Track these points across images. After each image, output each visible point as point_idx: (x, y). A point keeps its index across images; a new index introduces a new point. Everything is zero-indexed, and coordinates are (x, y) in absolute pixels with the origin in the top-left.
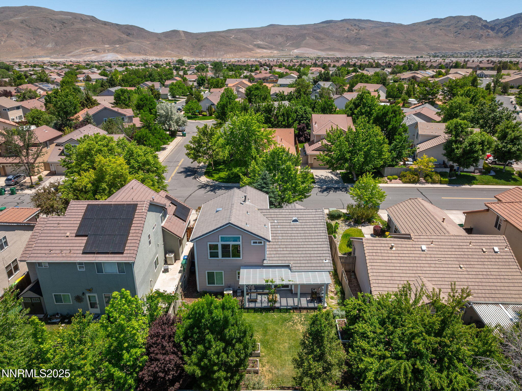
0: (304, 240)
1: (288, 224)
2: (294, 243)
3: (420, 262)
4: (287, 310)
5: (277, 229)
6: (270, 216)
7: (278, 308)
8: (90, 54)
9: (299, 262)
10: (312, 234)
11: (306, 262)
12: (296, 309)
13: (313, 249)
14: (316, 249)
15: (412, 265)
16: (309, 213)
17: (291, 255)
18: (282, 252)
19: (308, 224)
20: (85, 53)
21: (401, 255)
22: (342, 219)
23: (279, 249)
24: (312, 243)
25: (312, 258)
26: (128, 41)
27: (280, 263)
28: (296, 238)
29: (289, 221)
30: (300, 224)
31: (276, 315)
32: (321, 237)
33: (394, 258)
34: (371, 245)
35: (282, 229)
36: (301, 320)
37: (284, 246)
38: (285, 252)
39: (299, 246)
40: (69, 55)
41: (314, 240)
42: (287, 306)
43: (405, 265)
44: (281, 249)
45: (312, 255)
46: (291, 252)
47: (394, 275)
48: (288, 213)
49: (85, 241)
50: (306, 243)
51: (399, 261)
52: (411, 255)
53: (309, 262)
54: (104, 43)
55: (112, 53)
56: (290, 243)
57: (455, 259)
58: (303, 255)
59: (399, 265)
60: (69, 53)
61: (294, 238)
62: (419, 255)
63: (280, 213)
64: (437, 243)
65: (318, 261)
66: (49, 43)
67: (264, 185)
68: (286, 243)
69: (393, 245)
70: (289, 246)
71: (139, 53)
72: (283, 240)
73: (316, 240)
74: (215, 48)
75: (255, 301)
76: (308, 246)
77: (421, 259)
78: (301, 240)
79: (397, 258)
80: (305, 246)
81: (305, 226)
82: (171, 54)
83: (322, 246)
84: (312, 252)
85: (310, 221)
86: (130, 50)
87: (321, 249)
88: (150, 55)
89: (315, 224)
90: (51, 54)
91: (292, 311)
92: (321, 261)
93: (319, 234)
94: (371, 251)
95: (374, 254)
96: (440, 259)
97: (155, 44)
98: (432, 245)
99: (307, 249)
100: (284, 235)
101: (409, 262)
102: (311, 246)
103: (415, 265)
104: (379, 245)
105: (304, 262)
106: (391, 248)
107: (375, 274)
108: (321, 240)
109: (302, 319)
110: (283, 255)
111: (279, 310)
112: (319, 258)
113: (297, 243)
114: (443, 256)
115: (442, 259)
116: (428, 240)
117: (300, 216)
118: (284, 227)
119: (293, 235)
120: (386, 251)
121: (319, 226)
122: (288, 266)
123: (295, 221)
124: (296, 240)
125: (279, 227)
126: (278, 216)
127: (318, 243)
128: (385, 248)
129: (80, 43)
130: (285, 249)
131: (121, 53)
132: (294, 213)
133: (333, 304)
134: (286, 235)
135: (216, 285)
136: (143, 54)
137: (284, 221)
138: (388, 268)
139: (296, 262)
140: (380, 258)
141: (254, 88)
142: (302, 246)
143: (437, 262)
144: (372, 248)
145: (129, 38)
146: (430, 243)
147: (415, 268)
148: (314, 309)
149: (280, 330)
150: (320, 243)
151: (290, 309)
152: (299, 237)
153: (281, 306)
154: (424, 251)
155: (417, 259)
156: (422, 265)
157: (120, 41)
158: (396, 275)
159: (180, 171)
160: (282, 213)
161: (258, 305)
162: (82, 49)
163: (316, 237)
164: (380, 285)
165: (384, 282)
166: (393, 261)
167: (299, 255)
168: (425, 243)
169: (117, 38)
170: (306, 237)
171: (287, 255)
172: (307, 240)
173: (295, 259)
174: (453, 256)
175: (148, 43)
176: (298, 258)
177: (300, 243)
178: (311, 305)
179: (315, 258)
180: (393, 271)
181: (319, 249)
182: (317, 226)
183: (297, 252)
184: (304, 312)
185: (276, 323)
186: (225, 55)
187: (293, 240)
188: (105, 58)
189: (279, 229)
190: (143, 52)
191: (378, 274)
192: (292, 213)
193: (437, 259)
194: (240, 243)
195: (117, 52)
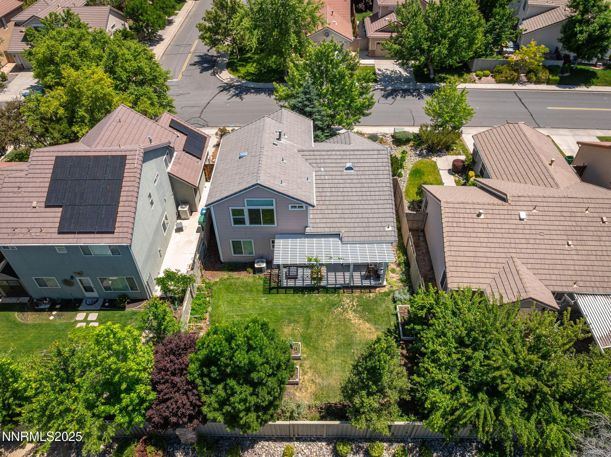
0: (360, 198)
1: (340, 173)
2: (347, 203)
3: (515, 236)
4: (335, 290)
5: (324, 181)
6: (314, 161)
7: (324, 287)
9: (352, 229)
10: (372, 189)
11: (362, 229)
12: (347, 288)
13: (373, 211)
14: (376, 211)
15: (504, 240)
16: (368, 157)
17: (343, 220)
18: (330, 216)
19: (367, 173)
21: (490, 226)
22: (411, 144)
23: (326, 211)
24: (372, 202)
25: (371, 225)
27: (327, 231)
28: (350, 194)
29: (341, 169)
30: (356, 173)
31: (321, 298)
32: (384, 193)
33: (481, 230)
34: (451, 210)
35: (331, 181)
36: (353, 304)
37: (333, 207)
38: (335, 216)
39: (354, 207)
41: (374, 198)
42: (335, 284)
43: (494, 240)
44: (330, 212)
45: (371, 220)
46: (342, 216)
47: (479, 254)
48: (340, 157)
49: (59, 215)
50: (363, 202)
51: (487, 235)
52: (504, 226)
53: (366, 229)
56: (341, 203)
57: (562, 232)
58: (358, 220)
59: (486, 240)
61: (346, 194)
62: (514, 226)
63: (329, 157)
64: (542, 209)
65: (378, 229)
68: (335, 203)
69: (481, 211)
70: (340, 207)
72: (332, 198)
73: (377, 198)
75: (295, 278)
76: (366, 207)
77: (517, 231)
78: (357, 198)
79: (485, 230)
80: (361, 207)
81: (363, 177)
83: (384, 206)
84: (371, 215)
85: (370, 169)
87: (383, 211)
89: (376, 172)
91: (341, 291)
92: (382, 229)
93: (381, 189)
94: (451, 219)
95: (455, 224)
96: (542, 231)
98: (535, 211)
99: (364, 211)
100: (333, 190)
101: (500, 236)
102: (370, 207)
103: (508, 241)
104: (463, 211)
105: (359, 229)
106: (479, 215)
107: (453, 253)
108: (383, 197)
110: (331, 220)
111: (327, 289)
112: (379, 224)
113: (350, 202)
114: (547, 228)
115: (546, 232)
116: (530, 204)
117: (356, 161)
118: (334, 177)
119: (345, 190)
120: (471, 220)
121: (381, 177)
122: (338, 235)
123: (350, 168)
124: (349, 198)
125: (327, 177)
126: (326, 161)
127: (380, 202)
128: (470, 216)
130: (334, 211)
132: (348, 157)
133: (394, 279)
134: (337, 190)
135: (244, 255)
137: (334, 169)
138: (471, 244)
139: (349, 229)
140: (463, 230)
142: (357, 207)
143: (539, 237)
144: (453, 215)
146: (532, 208)
147: (508, 246)
149: (326, 320)
150: (382, 202)
151: (339, 288)
152: (354, 194)
153: (328, 284)
154: (523, 220)
155: (511, 231)
156: (517, 241)
158: (482, 254)
159: (193, 62)
160: (332, 157)
161: (299, 283)
163: (377, 193)
165: (464, 264)
166: (479, 235)
167: (353, 220)
168: (525, 208)
170: (364, 194)
171: (337, 220)
172: (365, 198)
173: (347, 225)
174: (560, 228)
176: (352, 225)
177: (355, 202)
178: (366, 282)
179: (374, 225)
180: (478, 249)
181: (381, 211)
182: (380, 177)
183: (350, 216)
184: (357, 293)
185: (321, 310)
187: (346, 198)
189: (327, 181)
191: (457, 253)
192: (345, 157)
193: (538, 232)
194: (273, 207)
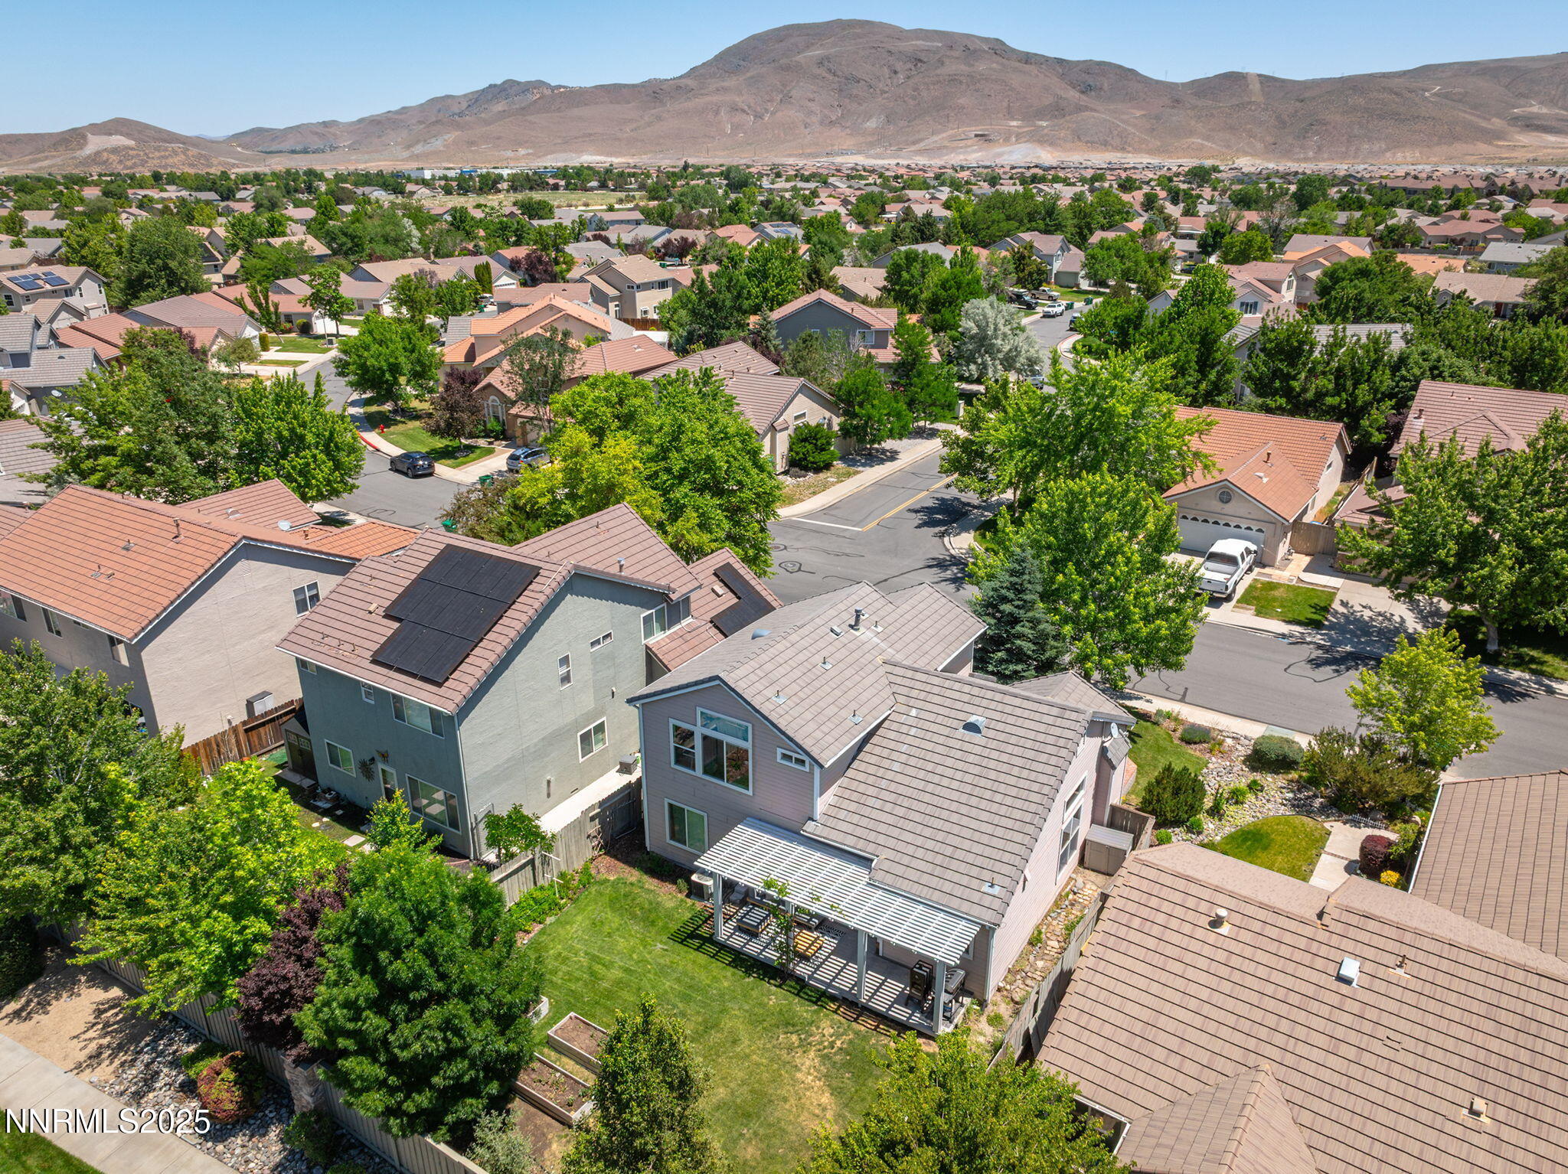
0: (964, 798)
1: (946, 731)
2: (927, 798)
3: (1301, 1017)
4: (821, 997)
5: (903, 738)
6: (905, 691)
7: (800, 980)
8: (967, 146)
9: (906, 860)
10: (1002, 788)
11: (928, 868)
12: (852, 1005)
13: (977, 836)
14: (985, 839)
15: (1257, 1015)
16: (1032, 715)
17: (896, 832)
18: (875, 814)
19: (1010, 749)
20: (955, 144)
21: (1235, 961)
22: (1294, 775)
23: (871, 802)
24: (984, 816)
25: (954, 865)
26: (1080, 109)
27: (849, 843)
28: (945, 782)
29: (955, 724)
30: (983, 741)
31: (775, 996)
32: (1026, 806)
33: (1203, 963)
34: (1145, 885)
35: (917, 742)
36: (834, 1042)
37: (892, 797)
38: (884, 817)
39: (937, 812)
40: (913, 148)
41: (994, 808)
42: (829, 985)
43: (1230, 1004)
44: (878, 804)
45: (959, 854)
46: (901, 823)
47: (1162, 1022)
48: (966, 698)
49: (390, 632)
50: (964, 810)
51: (1213, 982)
52: (1276, 977)
53: (938, 871)
54: (1010, 114)
55: (1029, 145)
56: (915, 794)
57: (1468, 1067)
58: (930, 844)
59: (1205, 994)
60: (914, 143)
61: (936, 779)
62: (1310, 990)
63: (943, 691)
64: (1425, 973)
65: (965, 880)
66: (871, 117)
67: (1011, 595)
68: (901, 790)
69: (1223, 913)
70: (906, 803)
71: (1105, 145)
72: (899, 778)
73: (1003, 810)
74: (1356, 131)
75: (752, 933)
76: (965, 821)
77: (1314, 1006)
78: (955, 796)
79: (1214, 967)
80: (955, 818)
81: (995, 755)
82: (1201, 148)
83: (1009, 835)
84: (967, 845)
85: (1022, 742)
86: (1081, 138)
87: (1000, 844)
88: (1137, 151)
89: (1030, 754)
90: (871, 145)
91: (833, 1006)
92: (975, 884)
93: (1024, 794)
94: (1132, 907)
95: (1136, 923)
96: (1398, 1037)
97: (1158, 118)
98: (1400, 972)
99: (956, 829)
100: (913, 761)
101: (1254, 998)
102: (974, 824)
103: (1271, 1021)
104: (1177, 897)
105: (922, 865)
106: (1217, 922)
107: (1092, 992)
108: (1017, 814)
109: (838, 1043)
110: (871, 824)
111: (801, 986)
112: (975, 871)
113: (936, 800)
114: (1418, 1031)
115: (1409, 1044)
116: (1391, 946)
117: (997, 716)
118: (929, 736)
119: (940, 770)
120: (1187, 928)
121: (1040, 767)
122: (865, 861)
123: (972, 727)
124: (938, 790)
125: (913, 731)
126: (930, 698)
127: (1005, 822)
128: (1191, 916)
129: (948, 116)
130: (888, 807)
131: (1052, 144)
132: (985, 703)
133: (981, 1039)
134: (920, 763)
135: (686, 848)
136: (1116, 149)
137: (940, 719)
138: (1155, 988)
139: (898, 857)
140: (1151, 943)
141: (1352, 270)
142: (945, 814)
143: (1377, 1047)
144: (1144, 898)
145: (1084, 100)
146: (1392, 960)
147: (1263, 1033)
148: (902, 1027)
149: (747, 1042)
150: (1009, 823)
151: (833, 998)
152: (955, 785)
153: (811, 977)
154: (1347, 981)
155: (1294, 999)
156: (1300, 1032)
157: (1057, 110)
158: (1171, 1026)
159: (918, 507)
160: (948, 693)
161: (753, 948)
162: (951, 132)
163: (1009, 801)
164: (1085, 1036)
165: (1108, 1030)
166: (1191, 973)
167: (919, 841)
168: (1359, 949)
169: (1048, 100)
170: (977, 791)
171: (882, 828)
172: (974, 801)
173: (901, 846)
174: (1468, 1050)
175: (1138, 113)
176: (910, 850)
177: (946, 804)
178: (901, 1013)
179: (963, 868)
180: (1167, 1008)
181: (995, 842)
182: (1035, 766)
183: (919, 829)
184: (865, 1026)
185: (755, 1020)
186: (1388, 154)
187: (930, 788)
188: (1006, 157)
189: (909, 740)
190: (1117, 141)
191: (1103, 996)
192: (977, 701)
193: (1382, 1033)
194: (747, 745)
195: (1042, 140)
